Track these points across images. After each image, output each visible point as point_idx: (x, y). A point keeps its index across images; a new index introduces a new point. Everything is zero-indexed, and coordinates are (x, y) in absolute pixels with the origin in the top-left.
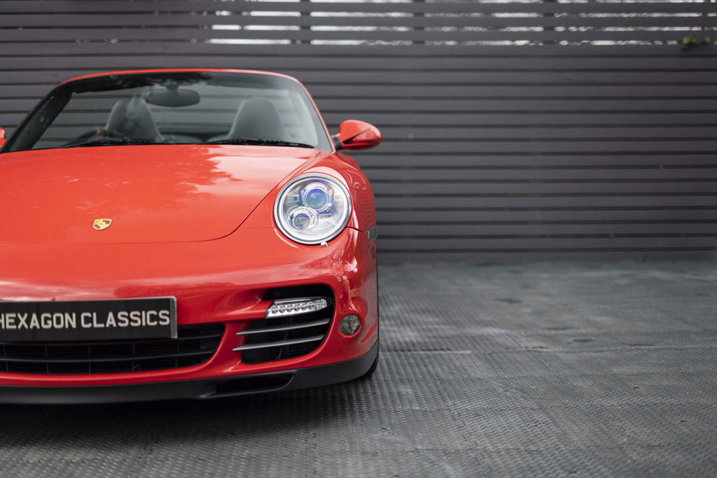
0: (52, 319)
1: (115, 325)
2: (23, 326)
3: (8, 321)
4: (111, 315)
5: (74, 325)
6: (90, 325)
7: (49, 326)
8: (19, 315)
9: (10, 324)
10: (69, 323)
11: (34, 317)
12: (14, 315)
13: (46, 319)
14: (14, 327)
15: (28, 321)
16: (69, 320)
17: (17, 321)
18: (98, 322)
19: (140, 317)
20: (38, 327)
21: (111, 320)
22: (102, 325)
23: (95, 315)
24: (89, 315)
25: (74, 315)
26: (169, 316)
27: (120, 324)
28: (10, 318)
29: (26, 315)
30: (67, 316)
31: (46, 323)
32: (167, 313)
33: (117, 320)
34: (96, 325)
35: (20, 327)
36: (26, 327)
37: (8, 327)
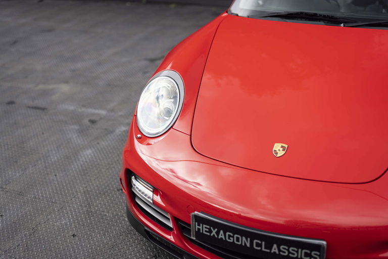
0: (233, 237)
1: (277, 253)
2: (214, 235)
3: (204, 229)
4: (275, 246)
5: (248, 245)
6: (259, 248)
7: (232, 241)
8: (212, 228)
9: (206, 231)
10: (245, 242)
11: (222, 232)
12: (208, 227)
13: (229, 236)
14: (209, 234)
15: (218, 233)
16: (245, 241)
17: (210, 232)
18: (265, 248)
19: (297, 252)
20: (224, 239)
21: (275, 249)
22: (269, 251)
23: (263, 243)
24: (259, 242)
25: (249, 239)
26: (319, 256)
27: (281, 253)
28: (206, 228)
29: (216, 230)
30: (244, 238)
31: (229, 239)
32: (318, 253)
33: (280, 250)
34: (263, 249)
35: (212, 235)
36: (216, 236)
37: (204, 232)
